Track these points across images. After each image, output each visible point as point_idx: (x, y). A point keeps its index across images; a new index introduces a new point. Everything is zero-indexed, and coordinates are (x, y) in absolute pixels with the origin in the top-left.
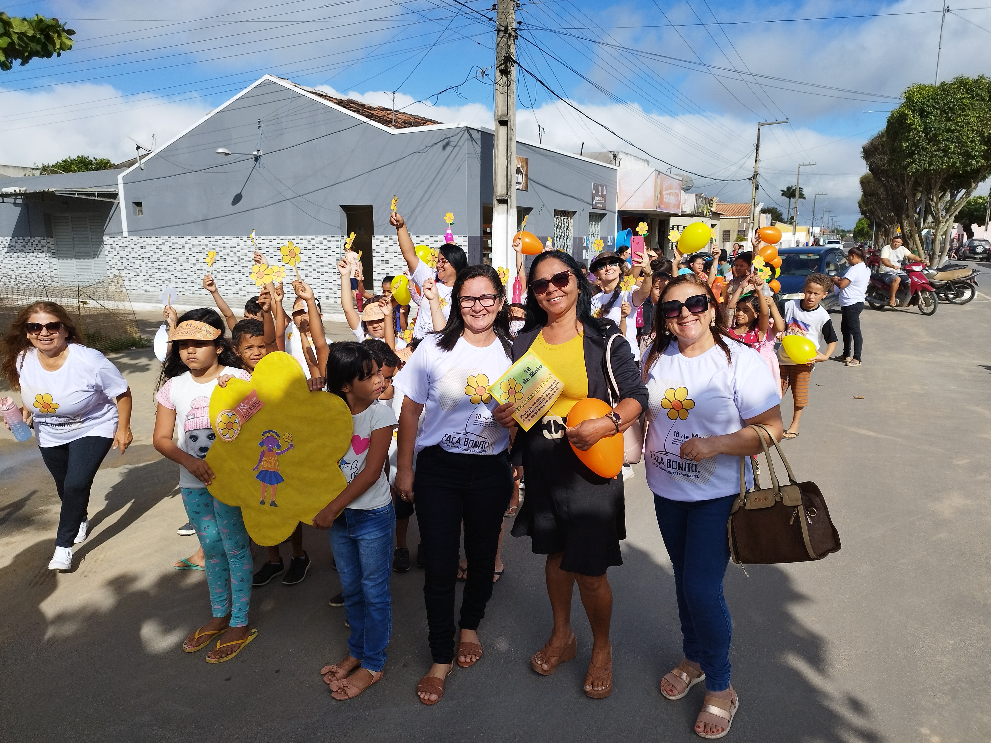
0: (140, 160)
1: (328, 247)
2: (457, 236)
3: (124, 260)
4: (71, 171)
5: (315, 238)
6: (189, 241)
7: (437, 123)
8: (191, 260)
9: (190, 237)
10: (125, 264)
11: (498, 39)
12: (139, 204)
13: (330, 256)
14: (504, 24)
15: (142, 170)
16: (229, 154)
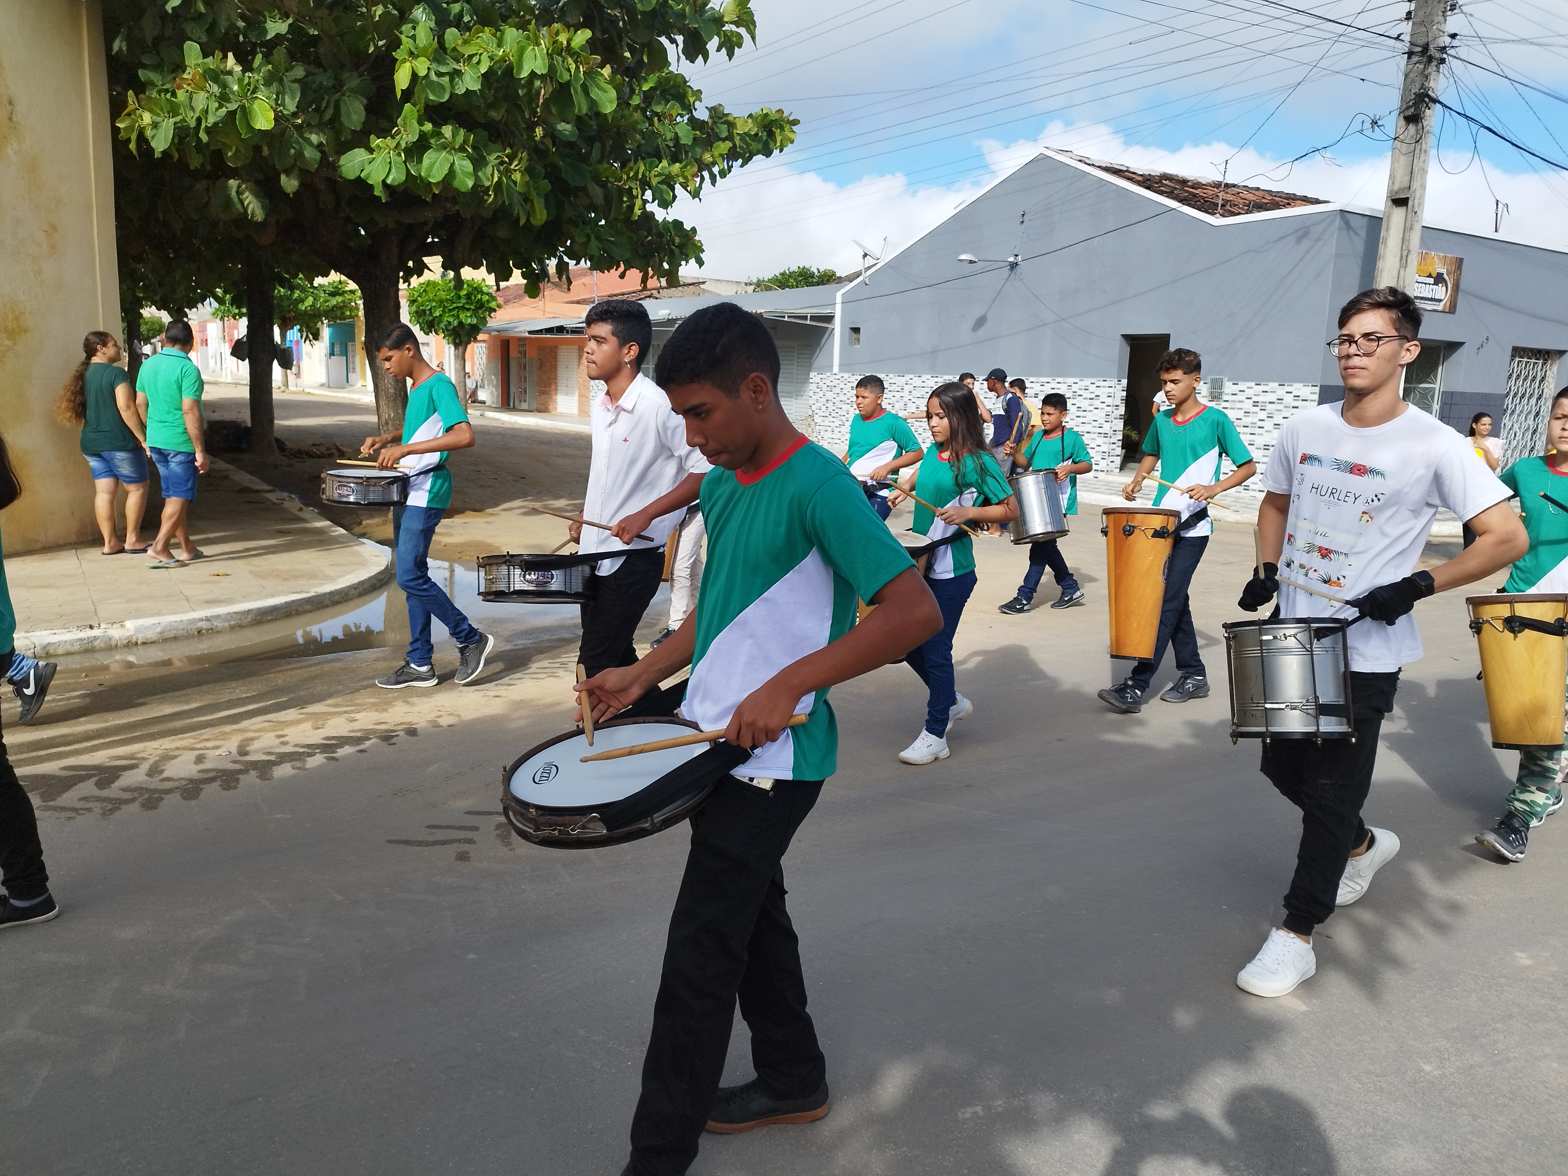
0: (865, 272)
1: (1096, 396)
2: (1302, 384)
3: (830, 404)
4: (788, 287)
5: (1080, 383)
6: (910, 381)
7: (1317, 202)
8: (910, 407)
9: (912, 376)
10: (830, 410)
11: (1409, 66)
12: (856, 330)
13: (1097, 408)
14: (1422, 41)
15: (867, 284)
16: (975, 262)
